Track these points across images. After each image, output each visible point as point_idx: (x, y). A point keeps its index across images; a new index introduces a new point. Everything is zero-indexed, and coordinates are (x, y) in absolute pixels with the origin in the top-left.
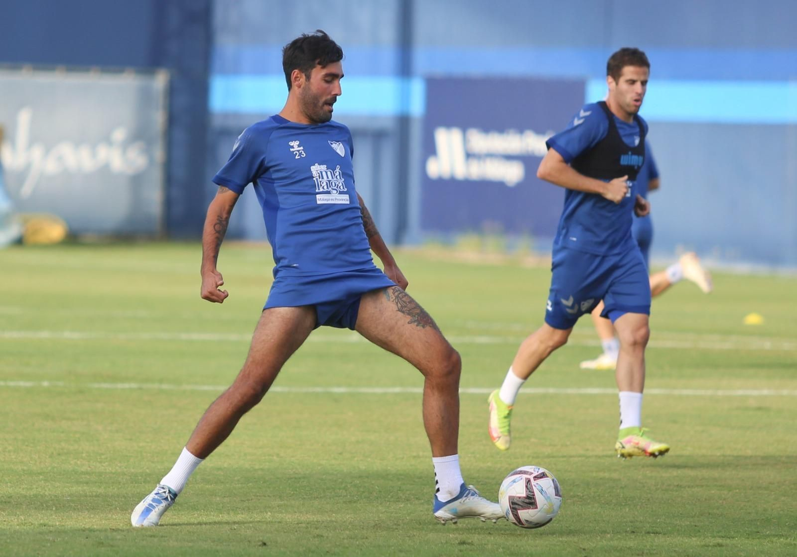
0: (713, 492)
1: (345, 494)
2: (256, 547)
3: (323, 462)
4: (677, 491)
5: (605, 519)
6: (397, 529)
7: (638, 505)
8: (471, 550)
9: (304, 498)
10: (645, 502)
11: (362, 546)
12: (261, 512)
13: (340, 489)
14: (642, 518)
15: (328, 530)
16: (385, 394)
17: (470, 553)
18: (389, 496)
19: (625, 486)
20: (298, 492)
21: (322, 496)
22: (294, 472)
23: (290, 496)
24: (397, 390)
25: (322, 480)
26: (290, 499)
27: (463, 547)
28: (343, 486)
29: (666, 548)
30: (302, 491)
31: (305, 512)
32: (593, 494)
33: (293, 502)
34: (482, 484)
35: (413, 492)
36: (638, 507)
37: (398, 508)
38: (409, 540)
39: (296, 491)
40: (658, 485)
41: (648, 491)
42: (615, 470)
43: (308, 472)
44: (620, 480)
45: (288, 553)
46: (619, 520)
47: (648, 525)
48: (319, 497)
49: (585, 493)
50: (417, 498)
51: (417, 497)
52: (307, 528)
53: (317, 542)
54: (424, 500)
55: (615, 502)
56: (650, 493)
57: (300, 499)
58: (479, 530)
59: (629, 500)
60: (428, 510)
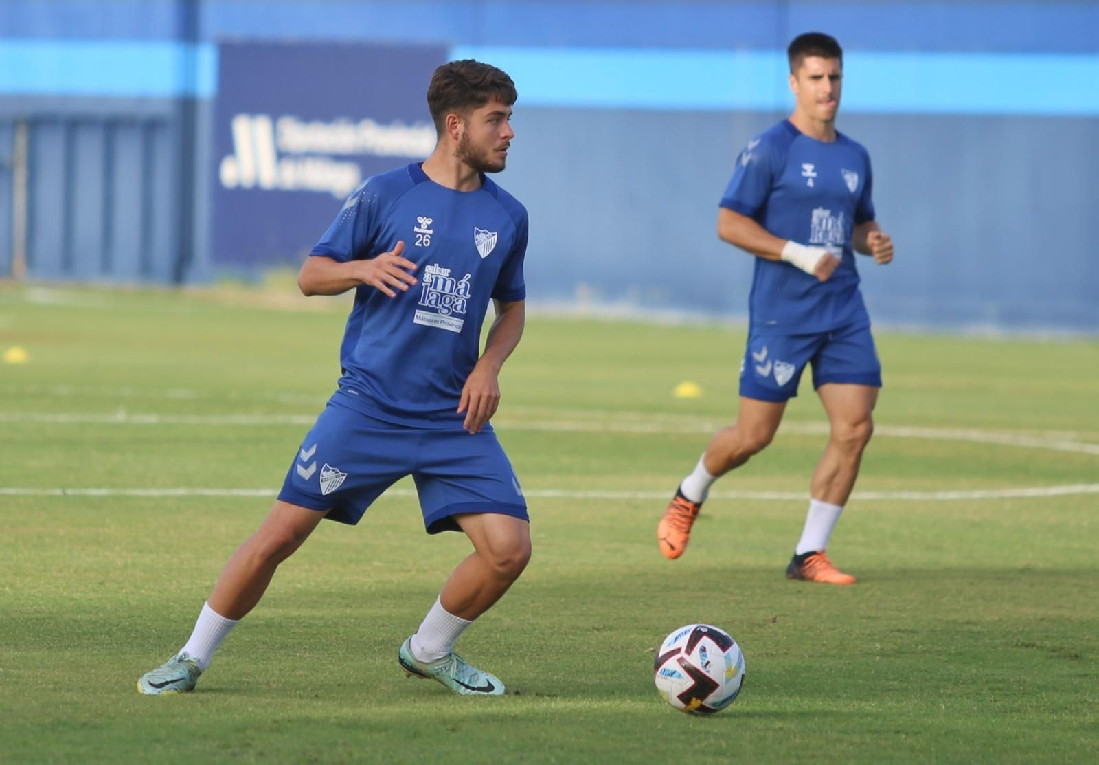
0: (633, 636)
1: (109, 641)
3: (78, 595)
4: (581, 635)
7: (526, 655)
9: (51, 647)
10: (536, 652)
13: (101, 634)
14: (532, 675)
15: (85, 693)
16: (164, 498)
17: (289, 725)
19: (508, 629)
20: (41, 639)
21: (76, 644)
22: (36, 610)
23: (31, 645)
24: (181, 492)
25: (76, 621)
26: (30, 649)
28: (106, 629)
29: (567, 716)
30: (47, 636)
31: (52, 667)
33: (35, 653)
34: (304, 627)
36: (527, 659)
38: (201, 706)
39: (39, 637)
40: (554, 627)
41: (540, 636)
43: (55, 610)
45: (29, 725)
47: (541, 684)
48: (72, 645)
52: (55, 690)
53: (70, 711)
54: (223, 649)
55: (494, 651)
56: (543, 639)
57: (45, 648)
58: (301, 692)
59: (514, 649)
60: (227, 664)
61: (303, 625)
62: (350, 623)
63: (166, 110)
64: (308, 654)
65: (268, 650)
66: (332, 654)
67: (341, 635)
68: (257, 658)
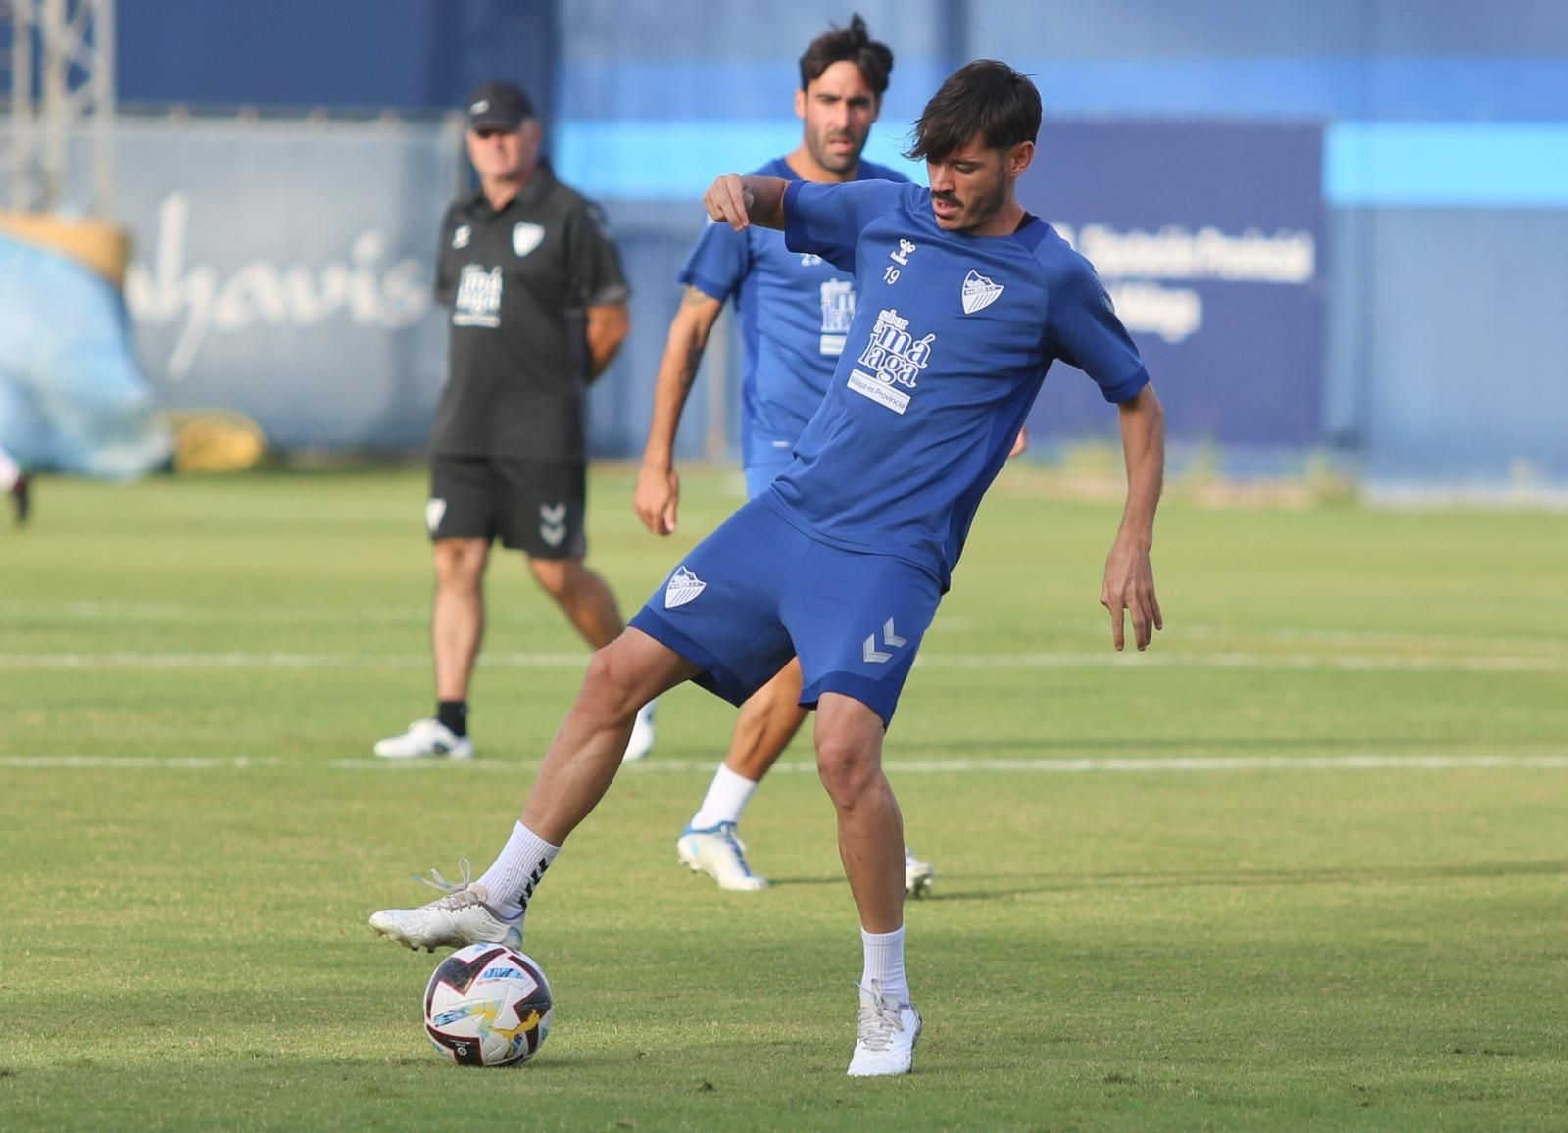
2: (693, 1094)
4: (1542, 967)
5: (1400, 1026)
7: (1465, 996)
8: (1131, 1095)
9: (785, 991)
10: (1479, 990)
12: (698, 1021)
14: (1475, 1024)
16: (937, 775)
17: (1130, 1099)
18: (958, 986)
19: (1438, 957)
20: (770, 980)
21: (820, 986)
22: (761, 937)
23: (756, 988)
24: (961, 766)
25: (819, 953)
26: (755, 993)
27: (1114, 1088)
29: (1529, 1085)
30: (780, 976)
31: (788, 1021)
32: (1372, 975)
33: (763, 1000)
34: (1146, 958)
35: (1007, 976)
36: (1467, 1000)
37: (978, 1009)
38: (1004, 1075)
39: (768, 976)
40: (1504, 955)
41: (1485, 967)
42: (1416, 926)
43: (788, 938)
44: (1425, 945)
45: (759, 1104)
46: (1429, 1028)
47: (1489, 1038)
48: (815, 988)
49: (1357, 973)
50: (1015, 989)
51: (1016, 986)
52: (794, 1052)
53: (816, 1082)
54: (1030, 991)
55: (1419, 990)
56: (1489, 971)
57: (777, 993)
58: (1146, 1051)
59: (1447, 987)
60: (1038, 1012)
61: (1144, 954)
62: (1211, 951)
65: (1095, 992)
66: (1186, 997)
67: (1199, 970)
68: (1080, 1004)
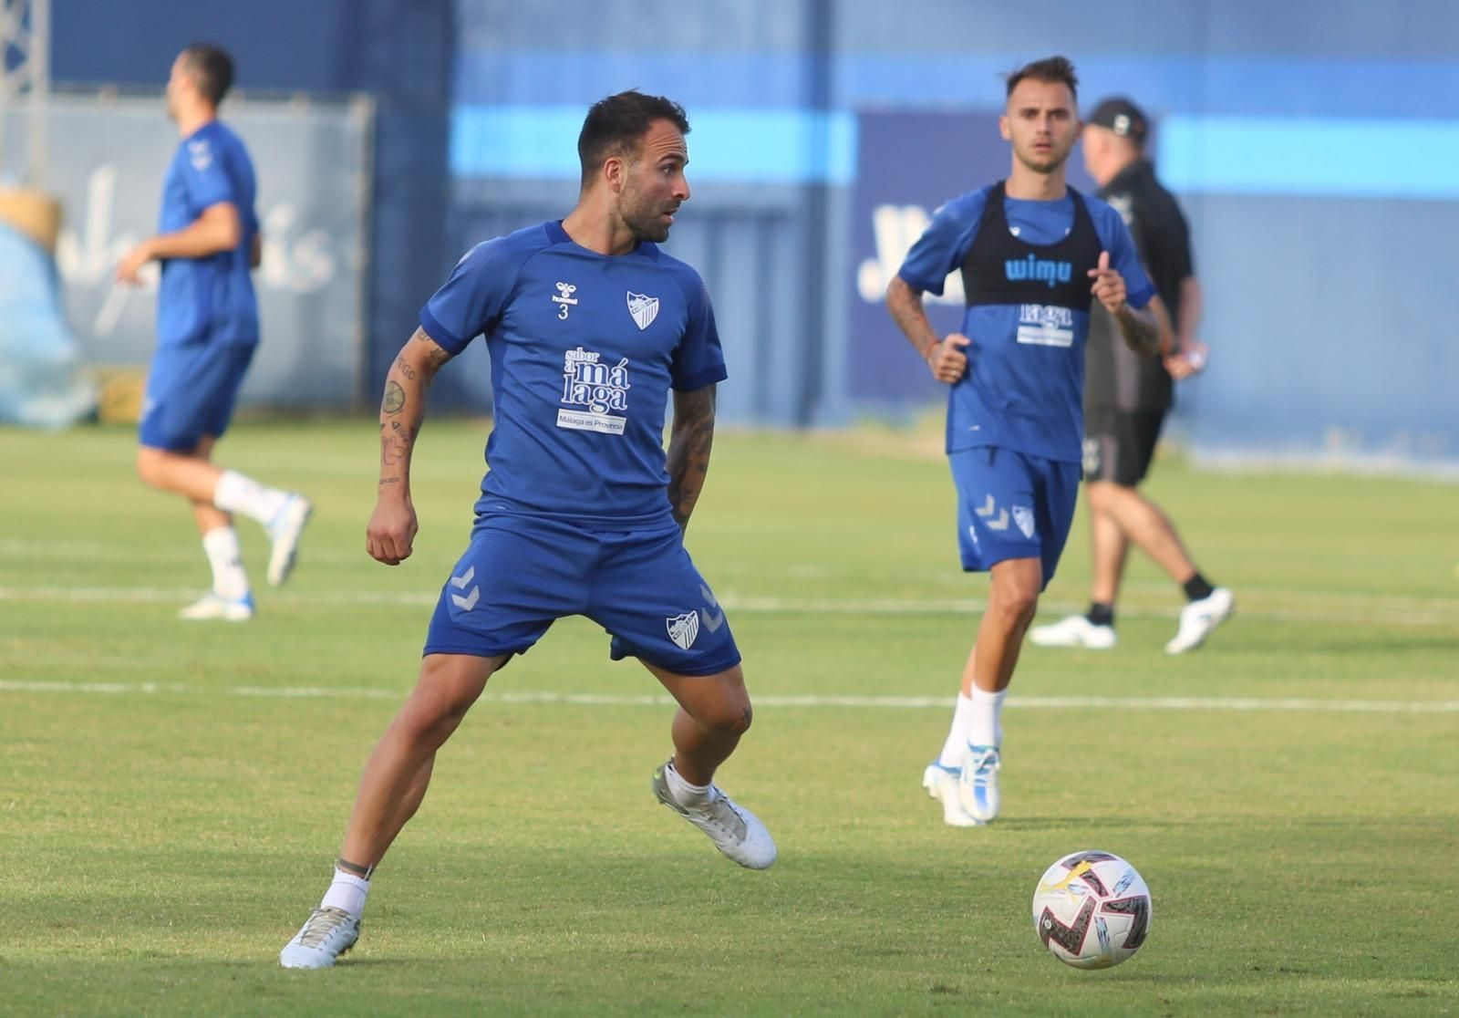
0: (1405, 894)
1: (716, 897)
2: (552, 996)
3: (674, 836)
4: (1337, 892)
5: (1203, 945)
6: (815, 963)
7: (1265, 918)
8: (954, 1003)
9: (640, 905)
10: (1279, 913)
11: (750, 994)
12: (560, 930)
13: (706, 887)
14: (1273, 943)
15: (685, 965)
16: (787, 709)
17: (953, 1008)
18: (799, 902)
19: (1241, 882)
20: (627, 893)
21: (672, 900)
22: (620, 855)
23: (614, 901)
24: (810, 700)
25: (672, 869)
26: (612, 906)
27: (939, 997)
28: (713, 880)
29: (1320, 1000)
30: (636, 890)
31: (642, 931)
32: (1180, 897)
33: (619, 912)
34: (973, 879)
35: (844, 894)
36: (1266, 923)
37: (816, 923)
38: (838, 983)
39: (625, 891)
40: (1302, 881)
41: (1284, 892)
42: (1222, 853)
43: (645, 856)
44: (1230, 870)
45: (612, 1007)
46: (1231, 947)
47: (1285, 957)
48: (668, 902)
49: (1167, 896)
50: (851, 905)
51: (852, 902)
52: (646, 960)
53: (665, 988)
54: (865, 908)
55: (1223, 912)
56: (1288, 896)
57: (633, 906)
58: (969, 964)
59: (1249, 909)
60: (872, 927)
61: (970, 876)
62: (1033, 874)
63: (788, 200)
64: (977, 915)
65: (925, 909)
66: (1009, 914)
67: (1021, 890)
68: (911, 920)
